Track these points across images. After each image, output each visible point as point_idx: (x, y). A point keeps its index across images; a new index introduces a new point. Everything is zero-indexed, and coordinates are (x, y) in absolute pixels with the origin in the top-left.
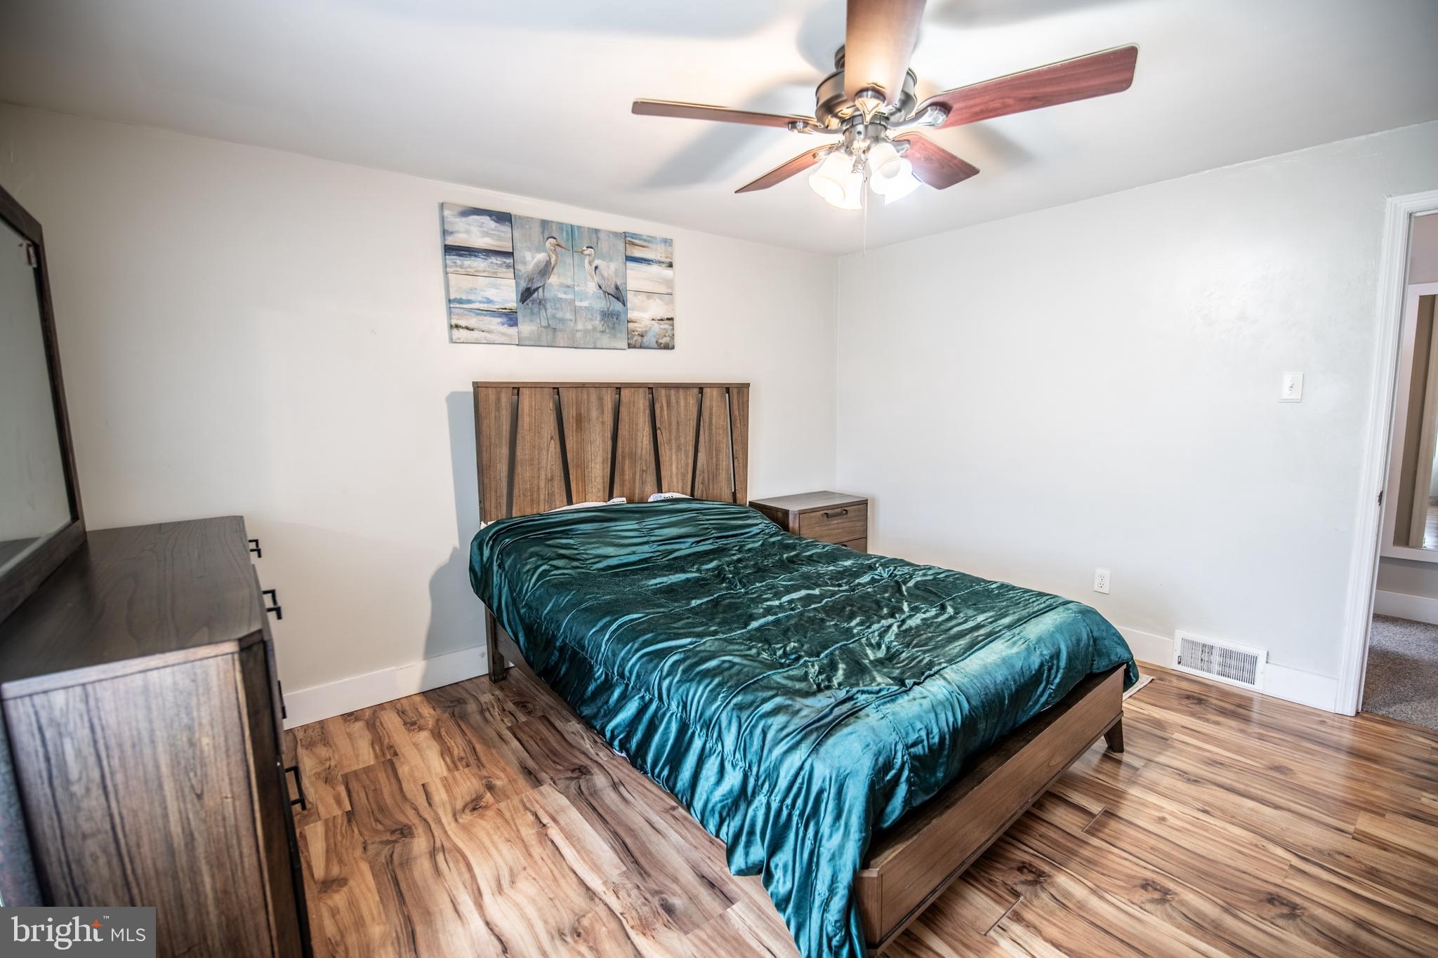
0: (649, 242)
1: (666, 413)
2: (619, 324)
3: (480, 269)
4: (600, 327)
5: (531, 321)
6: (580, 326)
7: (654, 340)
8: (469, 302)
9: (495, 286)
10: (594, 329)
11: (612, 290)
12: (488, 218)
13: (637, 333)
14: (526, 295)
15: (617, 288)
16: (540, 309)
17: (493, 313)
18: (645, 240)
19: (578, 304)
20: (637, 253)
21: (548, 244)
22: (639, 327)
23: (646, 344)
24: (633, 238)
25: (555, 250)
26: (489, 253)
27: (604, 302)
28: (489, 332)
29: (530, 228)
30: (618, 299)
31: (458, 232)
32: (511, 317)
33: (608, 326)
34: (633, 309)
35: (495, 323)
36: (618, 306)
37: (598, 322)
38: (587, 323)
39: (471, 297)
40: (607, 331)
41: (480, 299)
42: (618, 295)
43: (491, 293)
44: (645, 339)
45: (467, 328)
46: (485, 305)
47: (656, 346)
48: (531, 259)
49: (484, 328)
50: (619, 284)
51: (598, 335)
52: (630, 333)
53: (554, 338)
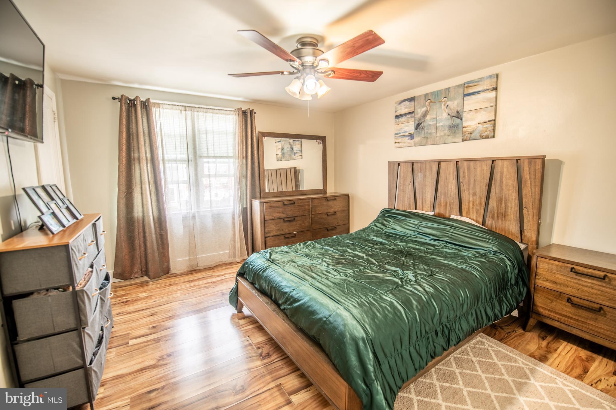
0: (478, 81)
1: (466, 174)
2: (458, 130)
3: (403, 121)
4: (448, 133)
5: (419, 136)
6: (438, 135)
7: (478, 135)
8: (400, 133)
9: (407, 126)
10: (445, 135)
11: (455, 114)
12: (407, 102)
13: (467, 133)
14: (418, 126)
15: (458, 112)
16: (422, 131)
17: (406, 136)
18: (476, 82)
19: (438, 125)
20: (471, 90)
21: (427, 103)
22: (469, 130)
23: (473, 137)
24: (469, 84)
25: (429, 105)
26: (406, 114)
27: (451, 121)
28: (404, 143)
29: (421, 100)
30: (458, 118)
31: (398, 110)
32: (412, 136)
33: (452, 132)
34: (466, 121)
35: (406, 140)
36: (458, 121)
37: (447, 131)
38: (441, 133)
39: (400, 132)
40: (451, 134)
41: (402, 132)
42: (459, 116)
43: (406, 129)
44: (472, 135)
45: (398, 143)
46: (404, 133)
47: (480, 138)
48: (420, 111)
49: (403, 142)
50: (459, 110)
51: (446, 137)
52: (464, 133)
53: (427, 141)
